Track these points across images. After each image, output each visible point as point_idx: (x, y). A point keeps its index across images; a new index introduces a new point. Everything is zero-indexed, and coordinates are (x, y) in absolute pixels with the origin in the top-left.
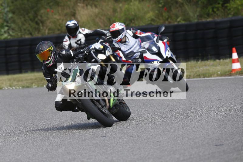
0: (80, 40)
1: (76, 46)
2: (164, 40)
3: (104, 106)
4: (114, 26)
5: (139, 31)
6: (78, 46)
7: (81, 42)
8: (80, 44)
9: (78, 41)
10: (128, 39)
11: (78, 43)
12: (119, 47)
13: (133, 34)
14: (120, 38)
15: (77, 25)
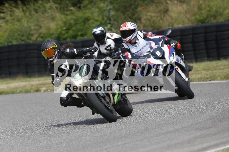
0: (110, 45)
1: (107, 52)
2: (172, 44)
3: (109, 102)
4: (126, 25)
5: (150, 33)
6: (108, 52)
7: (111, 48)
8: (111, 50)
9: (107, 47)
10: (138, 40)
11: (108, 48)
12: (129, 48)
13: (143, 36)
14: (130, 38)
15: (104, 31)
